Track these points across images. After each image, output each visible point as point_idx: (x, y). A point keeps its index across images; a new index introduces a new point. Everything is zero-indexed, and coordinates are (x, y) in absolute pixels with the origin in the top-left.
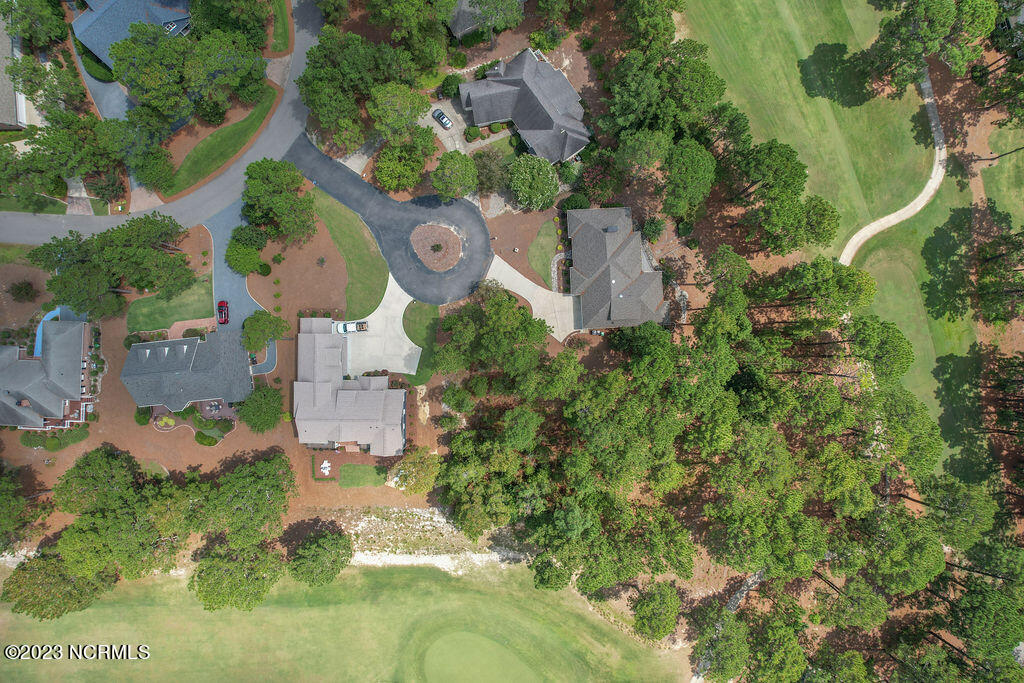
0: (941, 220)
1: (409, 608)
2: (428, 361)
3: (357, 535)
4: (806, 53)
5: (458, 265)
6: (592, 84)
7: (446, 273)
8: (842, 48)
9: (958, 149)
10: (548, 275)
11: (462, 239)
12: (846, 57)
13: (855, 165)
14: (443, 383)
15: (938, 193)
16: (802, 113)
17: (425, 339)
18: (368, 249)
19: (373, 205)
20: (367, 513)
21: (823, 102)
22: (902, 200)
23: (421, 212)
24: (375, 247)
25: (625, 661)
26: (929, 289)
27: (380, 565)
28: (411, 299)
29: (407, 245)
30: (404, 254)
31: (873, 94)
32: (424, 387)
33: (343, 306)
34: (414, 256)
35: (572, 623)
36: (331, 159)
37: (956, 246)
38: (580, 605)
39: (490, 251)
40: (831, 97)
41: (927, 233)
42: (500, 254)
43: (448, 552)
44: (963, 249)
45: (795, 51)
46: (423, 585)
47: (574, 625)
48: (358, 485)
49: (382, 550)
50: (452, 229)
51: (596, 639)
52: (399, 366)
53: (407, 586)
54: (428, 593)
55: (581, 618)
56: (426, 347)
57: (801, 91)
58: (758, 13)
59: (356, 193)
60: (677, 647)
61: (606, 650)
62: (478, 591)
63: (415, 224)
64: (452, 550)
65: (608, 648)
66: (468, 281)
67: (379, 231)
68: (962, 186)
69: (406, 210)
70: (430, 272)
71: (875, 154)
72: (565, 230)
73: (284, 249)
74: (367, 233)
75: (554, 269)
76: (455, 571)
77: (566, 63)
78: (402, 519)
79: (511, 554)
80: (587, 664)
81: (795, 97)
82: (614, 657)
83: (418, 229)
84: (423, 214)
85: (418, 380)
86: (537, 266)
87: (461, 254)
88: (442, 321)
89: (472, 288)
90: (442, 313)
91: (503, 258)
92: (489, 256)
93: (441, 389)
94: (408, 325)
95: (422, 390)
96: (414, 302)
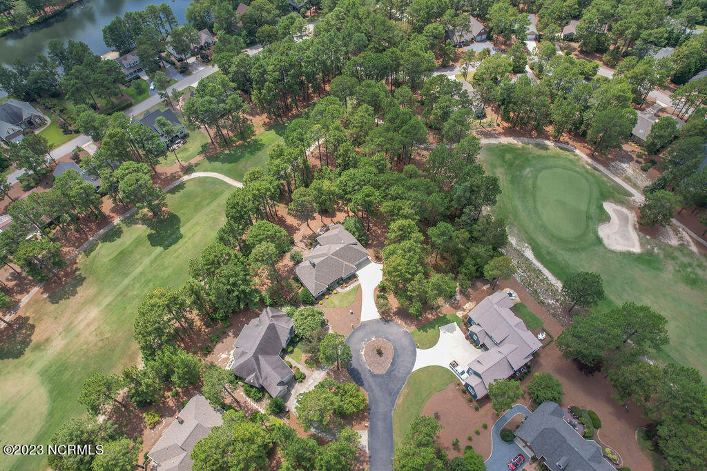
0: (218, 164)
1: (564, 256)
2: (443, 321)
3: (557, 301)
4: (159, 249)
5: (380, 337)
6: (231, 334)
7: (389, 341)
8: (150, 237)
9: (181, 173)
10: (353, 289)
11: (365, 344)
12: (154, 232)
13: (208, 204)
14: (447, 305)
15: (206, 171)
16: (193, 236)
17: (434, 328)
18: (408, 393)
19: (380, 408)
20: (542, 303)
21: (182, 231)
22: (215, 181)
23: (366, 377)
24: (404, 390)
26: (252, 153)
27: (559, 281)
28: (417, 349)
29: (390, 372)
30: (396, 371)
31: (169, 213)
32: (457, 314)
33: (452, 386)
34: (393, 364)
36: (370, 457)
37: (227, 154)
39: (361, 326)
40: (178, 228)
41: (227, 166)
42: (359, 319)
43: (523, 255)
44: (227, 152)
45: (160, 255)
46: (548, 257)
48: (534, 315)
49: (551, 285)
50: (363, 353)
52: (458, 334)
53: (555, 264)
54: (549, 253)
56: (437, 326)
57: (181, 242)
58: (145, 281)
59: (380, 425)
62: (526, 233)
63: (374, 376)
64: (521, 255)
66: (386, 327)
67: (393, 395)
68: (197, 165)
69: (370, 387)
70: (395, 349)
71: (198, 200)
72: (323, 295)
73: (447, 448)
74: (400, 400)
75: (348, 288)
76: (527, 247)
77: (224, 356)
78: (529, 284)
80: (512, 178)
81: (186, 242)
83: (377, 372)
84: (366, 375)
85: (456, 319)
86: (352, 298)
87: (373, 339)
88: (417, 326)
89: (387, 322)
90: (412, 329)
91: (360, 316)
92: (364, 325)
93: (451, 305)
94: (432, 343)
95: (460, 314)
96: (418, 347)
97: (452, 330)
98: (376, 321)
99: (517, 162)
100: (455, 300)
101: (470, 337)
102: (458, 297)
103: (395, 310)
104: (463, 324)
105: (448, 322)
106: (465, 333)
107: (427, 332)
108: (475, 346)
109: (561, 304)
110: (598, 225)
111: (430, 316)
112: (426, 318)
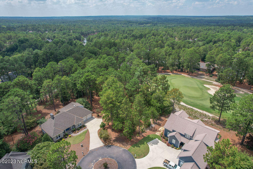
1: (199, 102)
2: (149, 139)
3: (209, 119)
5: (106, 157)
7: (113, 158)
10: (83, 133)
11: (93, 164)
14: (148, 131)
17: (144, 144)
27: (204, 111)
28: (136, 160)
32: (156, 134)
39: (90, 153)
46: (192, 104)
52: (161, 144)
53: (198, 105)
54: (192, 102)
56: (145, 142)
66: (109, 150)
70: (118, 162)
72: (61, 139)
75: (79, 133)
85: (157, 137)
86: (82, 138)
87: (100, 159)
88: (131, 145)
89: (110, 146)
90: (129, 147)
91: (89, 147)
92: (92, 151)
93: (151, 130)
94: (146, 153)
95: (158, 134)
96: (136, 158)
97: (157, 143)
98: (101, 148)
100: (152, 127)
101: (170, 144)
102: (153, 125)
103: (114, 139)
104: (162, 138)
105: (152, 139)
106: (165, 143)
107: (139, 147)
108: (176, 149)
109: (212, 120)
110: (207, 91)
111: (139, 138)
112: (137, 139)
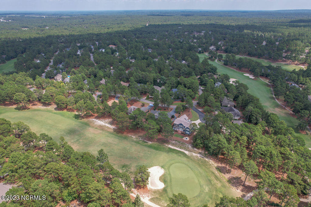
18: (197, 116)
19: (201, 113)
20: (176, 141)
25: (222, 187)
27: (173, 148)
32: (197, 131)
35: (210, 173)
36: (197, 109)
38: (214, 170)
46: (180, 154)
47: (211, 174)
48: (177, 137)
49: (175, 146)
51: (216, 179)
53: (176, 153)
55: (213, 173)
56: (201, 127)
60: (237, 191)
61: (217, 182)
62: (191, 159)
64: (189, 151)
65: (218, 182)
67: (200, 116)
76: (188, 154)
79: (202, 156)
80: (211, 183)
82: (219, 185)
99: (214, 193)
110: (165, 173)
